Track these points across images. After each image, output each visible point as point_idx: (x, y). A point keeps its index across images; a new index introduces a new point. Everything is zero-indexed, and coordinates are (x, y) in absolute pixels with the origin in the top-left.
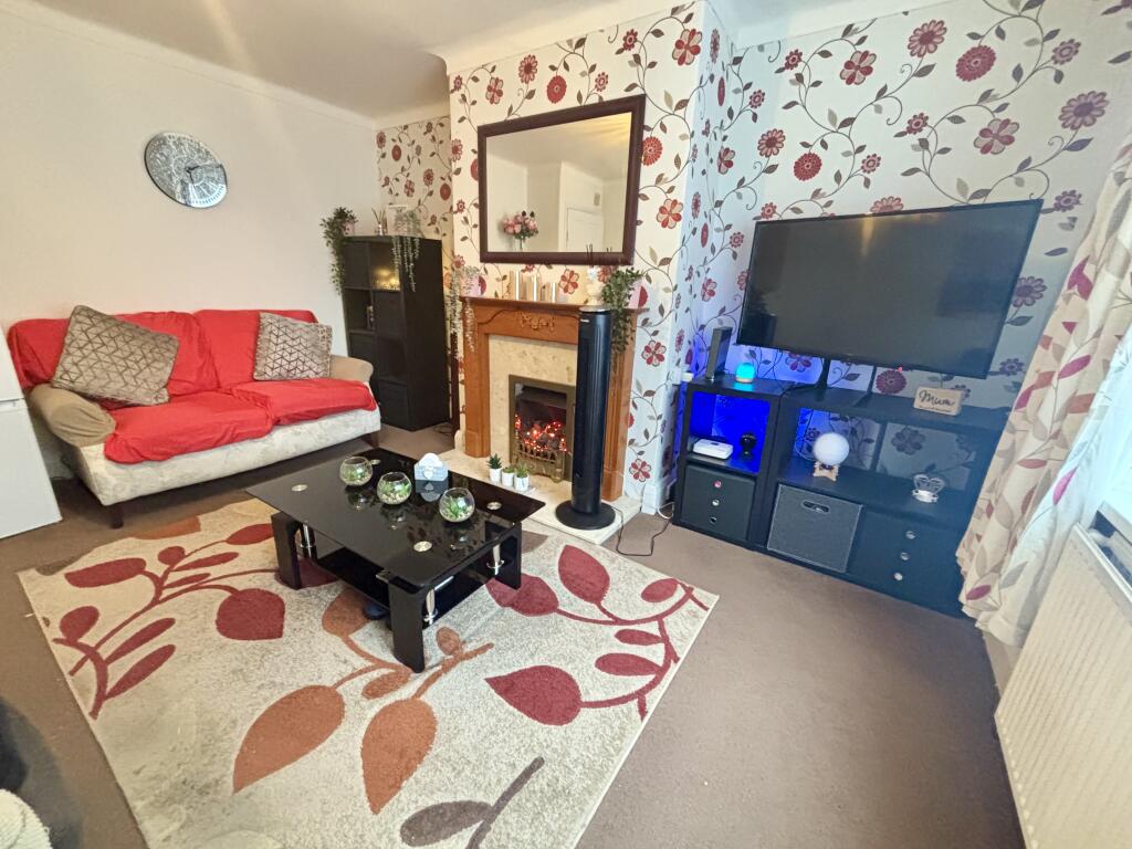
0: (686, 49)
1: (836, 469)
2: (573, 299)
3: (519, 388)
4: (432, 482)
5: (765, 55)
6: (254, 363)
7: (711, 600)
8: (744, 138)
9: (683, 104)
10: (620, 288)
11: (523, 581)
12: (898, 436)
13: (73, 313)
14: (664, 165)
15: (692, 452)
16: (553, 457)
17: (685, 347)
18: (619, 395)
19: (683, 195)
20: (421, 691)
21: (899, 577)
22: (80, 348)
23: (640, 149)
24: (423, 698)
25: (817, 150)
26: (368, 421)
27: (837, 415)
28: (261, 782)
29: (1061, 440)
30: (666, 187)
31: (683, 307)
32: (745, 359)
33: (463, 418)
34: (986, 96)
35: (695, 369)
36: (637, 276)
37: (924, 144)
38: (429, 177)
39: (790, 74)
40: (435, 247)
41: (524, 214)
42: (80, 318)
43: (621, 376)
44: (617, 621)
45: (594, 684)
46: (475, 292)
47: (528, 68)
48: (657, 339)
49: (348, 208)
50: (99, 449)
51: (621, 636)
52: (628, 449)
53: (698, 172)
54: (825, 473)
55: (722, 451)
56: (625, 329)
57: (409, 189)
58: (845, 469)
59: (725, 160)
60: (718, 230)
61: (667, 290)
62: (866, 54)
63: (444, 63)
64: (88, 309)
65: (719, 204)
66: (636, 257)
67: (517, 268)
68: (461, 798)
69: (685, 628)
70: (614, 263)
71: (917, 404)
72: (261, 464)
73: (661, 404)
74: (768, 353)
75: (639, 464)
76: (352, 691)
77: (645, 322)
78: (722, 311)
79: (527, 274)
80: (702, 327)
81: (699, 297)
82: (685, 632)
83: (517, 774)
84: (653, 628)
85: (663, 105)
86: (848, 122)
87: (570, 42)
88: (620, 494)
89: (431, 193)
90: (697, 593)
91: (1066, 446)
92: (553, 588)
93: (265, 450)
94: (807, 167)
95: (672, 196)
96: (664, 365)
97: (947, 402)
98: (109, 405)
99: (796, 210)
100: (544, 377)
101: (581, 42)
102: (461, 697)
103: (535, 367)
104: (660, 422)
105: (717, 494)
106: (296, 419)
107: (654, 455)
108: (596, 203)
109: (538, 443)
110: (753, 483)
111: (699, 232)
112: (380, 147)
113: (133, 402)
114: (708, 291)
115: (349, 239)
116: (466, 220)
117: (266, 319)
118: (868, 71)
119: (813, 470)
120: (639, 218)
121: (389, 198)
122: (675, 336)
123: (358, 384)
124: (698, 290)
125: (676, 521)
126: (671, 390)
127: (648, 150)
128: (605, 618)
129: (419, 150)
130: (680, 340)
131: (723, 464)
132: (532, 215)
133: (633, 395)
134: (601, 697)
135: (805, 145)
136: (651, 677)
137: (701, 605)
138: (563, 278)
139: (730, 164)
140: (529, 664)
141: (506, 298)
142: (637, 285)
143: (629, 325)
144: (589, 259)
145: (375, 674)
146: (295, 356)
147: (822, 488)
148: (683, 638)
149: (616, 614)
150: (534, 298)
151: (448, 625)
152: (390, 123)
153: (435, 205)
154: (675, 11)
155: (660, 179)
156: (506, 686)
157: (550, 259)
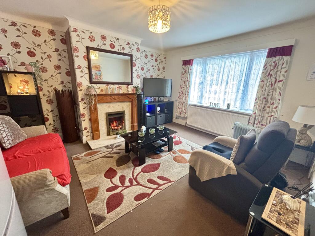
0: (138, 50)
1: (159, 111)
9: (139, 58)
14: (137, 67)
21: (168, 121)
34: (157, 64)
37: (154, 69)
47: (104, 38)
62: (147, 55)
66: (133, 83)
67: (104, 85)
71: (164, 101)
85: (135, 57)
86: (146, 64)
87: (115, 38)
95: (138, 73)
100: (116, 111)
101: (118, 39)
103: (113, 109)
116: (82, 71)
120: (133, 76)
127: (134, 64)
138: (118, 87)
144: (124, 84)
154: (136, 43)
155: (136, 70)
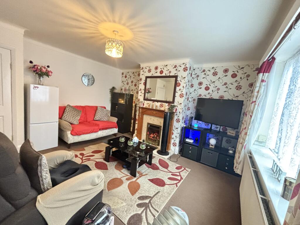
0: (185, 69)
1: (214, 146)
2: (162, 109)
3: (149, 126)
4: (136, 143)
5: (199, 69)
6: (94, 116)
7: (189, 170)
8: (196, 82)
9: (184, 78)
10: (172, 108)
11: (152, 164)
12: (227, 140)
13: (67, 106)
14: (181, 87)
15: (185, 141)
16: (156, 140)
17: (184, 120)
18: (171, 128)
19: (184, 93)
20: (136, 180)
21: (226, 168)
22: (67, 112)
23: (176, 84)
24: (137, 181)
25: (209, 86)
26: (115, 131)
27: (214, 135)
28: (112, 190)
29: (244, 139)
30: (181, 91)
31: (184, 112)
32: (196, 123)
33: (136, 131)
34: (236, 81)
35: (186, 124)
36: (175, 106)
37: (227, 87)
38: (132, 82)
39: (203, 73)
40: (132, 96)
41: (149, 88)
42: (68, 107)
43: (171, 125)
44: (171, 172)
45: (167, 181)
46: (142, 106)
47: (156, 68)
48: (179, 118)
49: (115, 86)
50: (70, 132)
51: (172, 174)
52: (172, 140)
53: (187, 89)
54: (212, 147)
55: (191, 141)
56: (173, 116)
57: (128, 84)
58: (216, 146)
59: (192, 86)
60: (190, 98)
61: (181, 109)
62: (216, 72)
63: (140, 65)
64: (69, 105)
65: (191, 93)
66: (175, 102)
67: (151, 102)
68: (147, 195)
69: (184, 174)
70: (171, 103)
71: (228, 134)
72: (95, 138)
73: (179, 131)
74: (201, 122)
75: (174, 143)
76: (124, 179)
77: (176, 114)
78: (191, 113)
79: (153, 103)
80: (187, 116)
81: (187, 110)
82: (184, 175)
83: (156, 193)
84: (178, 174)
85: (181, 77)
86: (214, 82)
87: (165, 65)
88: (170, 149)
89: (132, 85)
90: (186, 169)
91: (245, 140)
92: (158, 166)
93: (97, 135)
94: (207, 89)
95: (182, 93)
96: (180, 123)
97: (233, 133)
98: (71, 124)
99: (205, 96)
100: (155, 124)
101: (167, 66)
102: (144, 181)
103: (153, 122)
104: (179, 134)
105: (190, 150)
106: (103, 129)
107: (177, 141)
108: (164, 87)
109: (152, 138)
110: (197, 148)
111: (187, 99)
112: (122, 75)
113: (73, 123)
114: (189, 109)
115: (115, 93)
116: (141, 92)
117: (99, 108)
118: (217, 74)
119: (209, 146)
120: (176, 95)
121: (123, 85)
122: (182, 118)
123: (115, 123)
124: (186, 109)
125: (182, 156)
126: (181, 128)
127: (178, 84)
128: (168, 171)
129: (131, 77)
130: (183, 118)
131: (192, 144)
132: (150, 88)
133: (173, 128)
134: (169, 183)
135: (207, 85)
136: (178, 181)
137: (187, 171)
138: (160, 105)
139: (193, 86)
140: (155, 178)
141: (148, 108)
142: (175, 108)
143: (173, 115)
144: (166, 102)
145: (127, 177)
146: (103, 116)
147: (211, 149)
148: (184, 176)
149: (171, 171)
150: (154, 108)
151: (139, 170)
152: (125, 71)
153: (133, 87)
154: (183, 63)
155: (180, 89)
156: (152, 181)
157: (158, 101)
